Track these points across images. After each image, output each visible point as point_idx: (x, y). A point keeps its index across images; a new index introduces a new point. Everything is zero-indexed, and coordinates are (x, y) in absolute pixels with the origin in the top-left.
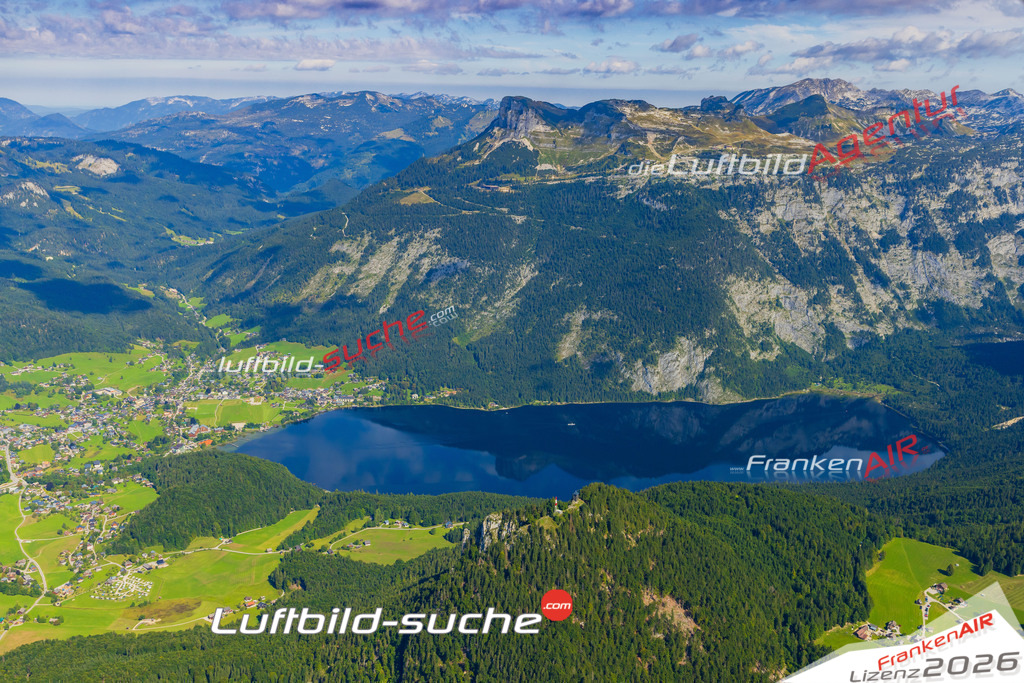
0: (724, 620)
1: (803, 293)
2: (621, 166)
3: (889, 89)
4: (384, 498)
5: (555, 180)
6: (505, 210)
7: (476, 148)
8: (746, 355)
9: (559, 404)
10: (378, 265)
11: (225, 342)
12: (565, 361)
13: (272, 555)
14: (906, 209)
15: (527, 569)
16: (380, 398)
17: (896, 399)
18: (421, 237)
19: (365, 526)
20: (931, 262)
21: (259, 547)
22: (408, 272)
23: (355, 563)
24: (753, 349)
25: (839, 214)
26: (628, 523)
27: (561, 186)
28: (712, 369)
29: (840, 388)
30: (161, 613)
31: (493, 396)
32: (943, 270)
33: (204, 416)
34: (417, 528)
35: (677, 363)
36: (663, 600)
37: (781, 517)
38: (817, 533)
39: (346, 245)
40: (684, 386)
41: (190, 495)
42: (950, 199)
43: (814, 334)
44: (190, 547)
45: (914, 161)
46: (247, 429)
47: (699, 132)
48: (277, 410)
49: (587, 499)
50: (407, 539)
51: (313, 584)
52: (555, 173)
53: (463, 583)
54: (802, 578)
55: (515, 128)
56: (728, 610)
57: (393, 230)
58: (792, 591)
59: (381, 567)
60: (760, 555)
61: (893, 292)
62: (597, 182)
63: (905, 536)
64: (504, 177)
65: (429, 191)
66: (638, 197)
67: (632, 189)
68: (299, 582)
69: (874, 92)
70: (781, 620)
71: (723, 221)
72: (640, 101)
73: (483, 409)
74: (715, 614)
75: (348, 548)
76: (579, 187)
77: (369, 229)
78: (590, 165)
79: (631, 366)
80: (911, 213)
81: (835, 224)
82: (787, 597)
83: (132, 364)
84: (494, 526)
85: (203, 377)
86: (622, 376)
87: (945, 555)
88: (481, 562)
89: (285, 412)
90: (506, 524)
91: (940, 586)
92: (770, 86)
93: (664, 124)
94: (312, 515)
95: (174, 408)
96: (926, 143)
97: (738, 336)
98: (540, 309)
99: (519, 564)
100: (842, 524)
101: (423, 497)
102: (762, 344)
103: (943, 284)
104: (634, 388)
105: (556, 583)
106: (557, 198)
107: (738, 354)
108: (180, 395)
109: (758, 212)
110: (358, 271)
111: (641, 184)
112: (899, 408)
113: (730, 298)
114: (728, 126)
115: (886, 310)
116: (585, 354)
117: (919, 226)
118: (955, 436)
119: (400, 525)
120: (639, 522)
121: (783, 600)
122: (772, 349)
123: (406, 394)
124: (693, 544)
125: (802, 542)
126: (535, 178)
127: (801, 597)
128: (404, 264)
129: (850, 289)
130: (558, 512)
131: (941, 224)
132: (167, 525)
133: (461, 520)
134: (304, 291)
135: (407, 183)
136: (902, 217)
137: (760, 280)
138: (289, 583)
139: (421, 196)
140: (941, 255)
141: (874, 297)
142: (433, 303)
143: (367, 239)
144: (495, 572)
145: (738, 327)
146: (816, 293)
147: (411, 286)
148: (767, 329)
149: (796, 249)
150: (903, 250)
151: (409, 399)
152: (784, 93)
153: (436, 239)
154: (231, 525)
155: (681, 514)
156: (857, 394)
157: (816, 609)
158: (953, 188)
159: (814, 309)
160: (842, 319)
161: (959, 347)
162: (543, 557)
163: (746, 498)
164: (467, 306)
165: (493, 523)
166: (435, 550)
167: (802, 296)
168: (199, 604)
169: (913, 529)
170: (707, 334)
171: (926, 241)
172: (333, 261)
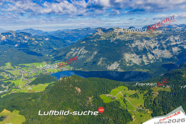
1: (138, 56)
2: (112, 37)
6: (94, 44)
8: (126, 65)
9: (96, 71)
12: (99, 65)
16: (72, 69)
17: (148, 72)
18: (82, 48)
21: (46, 85)
24: (128, 64)
25: (147, 44)
27: (103, 40)
28: (119, 66)
29: (141, 70)
31: (87, 69)
32: (164, 53)
33: (48, 71)
35: (114, 65)
39: (73, 49)
40: (115, 69)
42: (166, 42)
43: (139, 62)
46: (53, 73)
47: (126, 32)
49: (72, 76)
52: (103, 38)
55: (98, 32)
57: (79, 47)
61: (155, 56)
62: (108, 40)
63: (123, 86)
71: (127, 45)
72: (118, 28)
73: (85, 71)
77: (76, 47)
78: (108, 37)
80: (159, 44)
81: (146, 46)
83: (42, 64)
86: (106, 67)
89: (59, 71)
97: (125, 62)
98: (96, 58)
103: (164, 55)
106: (102, 42)
107: (124, 64)
109: (132, 44)
110: (74, 53)
113: (125, 56)
117: (160, 46)
122: (131, 64)
126: (100, 39)
128: (80, 51)
131: (164, 45)
137: (130, 54)
139: (84, 42)
140: (163, 50)
141: (151, 57)
145: (125, 60)
146: (140, 56)
147: (80, 54)
148: (131, 61)
151: (76, 69)
153: (84, 48)
156: (143, 71)
159: (140, 58)
160: (145, 60)
164: (87, 57)
170: (119, 61)
171: (161, 48)
172: (71, 51)
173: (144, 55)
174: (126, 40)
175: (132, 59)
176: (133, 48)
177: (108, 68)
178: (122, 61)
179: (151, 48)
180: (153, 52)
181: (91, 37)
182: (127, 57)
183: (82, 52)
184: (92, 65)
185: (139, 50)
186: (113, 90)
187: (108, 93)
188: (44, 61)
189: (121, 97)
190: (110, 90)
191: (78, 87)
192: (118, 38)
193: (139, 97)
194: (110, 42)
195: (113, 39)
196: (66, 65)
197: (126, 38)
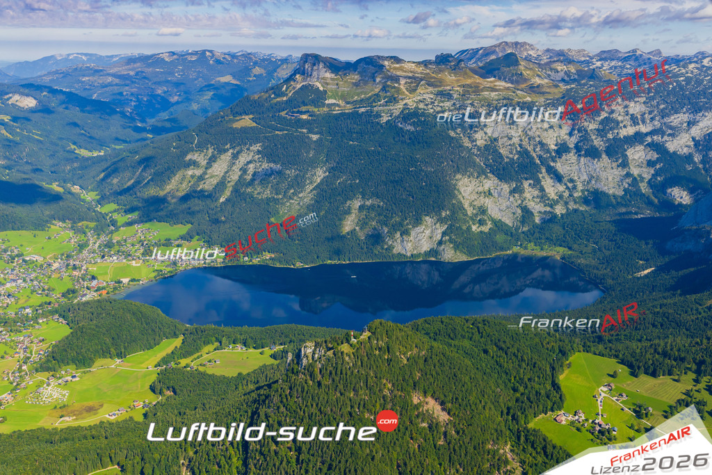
0: (468, 413)
1: (506, 186)
2: (383, 101)
3: (557, 48)
4: (228, 329)
5: (338, 110)
6: (305, 131)
7: (284, 89)
8: (469, 228)
9: (344, 263)
10: (219, 169)
11: (114, 223)
12: (348, 233)
13: (152, 371)
14: (573, 129)
15: (333, 381)
16: (222, 260)
17: (570, 257)
18: (248, 149)
19: (215, 349)
20: (590, 164)
21: (142, 365)
22: (240, 173)
23: (210, 376)
24: (474, 224)
25: (529, 132)
26: (401, 347)
27: (342, 114)
28: (447, 238)
29: (533, 250)
30: (76, 413)
31: (299, 258)
32: (598, 170)
33: (101, 274)
34: (251, 350)
35: (424, 234)
36: (427, 400)
37: (502, 340)
38: (526, 351)
39: (196, 155)
40: (429, 250)
41: (94, 330)
42: (602, 122)
43: (514, 213)
44: (93, 366)
45: (577, 97)
46: (131, 283)
47: (435, 78)
48: (151, 269)
49: (373, 331)
50: (245, 358)
51: (181, 390)
52: (338, 105)
53: (289, 391)
54: (518, 382)
55: (311, 75)
56: (471, 406)
57: (228, 146)
58: (512, 392)
59: (228, 378)
60: (489, 367)
61: (566, 184)
62: (367, 112)
63: (584, 351)
64: (304, 109)
65: (253, 118)
66: (395, 122)
67: (391, 116)
68: (171, 389)
69: (548, 50)
70: (505, 411)
71: (453, 138)
72: (395, 57)
73: (292, 267)
74: (462, 409)
75: (204, 365)
76: (354, 116)
77: (212, 145)
78: (362, 100)
79: (392, 237)
80: (576, 132)
81: (527, 139)
82: (509, 395)
83: (49, 238)
84: (309, 351)
85: (100, 247)
86: (387, 244)
87: (611, 364)
88: (301, 376)
89: (157, 270)
90: (318, 349)
91: (609, 385)
92: (479, 46)
93: (411, 72)
94: (178, 342)
95: (80, 268)
96: (584, 85)
97: (464, 215)
98: (330, 198)
99: (327, 377)
100: (542, 344)
101: (254, 328)
102: (479, 220)
103: (598, 179)
104: (395, 251)
105: (354, 390)
106: (340, 122)
107: (464, 228)
108: (83, 259)
109: (475, 131)
110: (205, 173)
111: (396, 113)
112: (572, 263)
113: (458, 190)
114: (453, 73)
115: (561, 197)
116: (361, 229)
117: (582, 141)
118: (610, 282)
119: (239, 348)
120: (408, 346)
121: (507, 398)
122: (486, 224)
123: (240, 257)
124: (445, 360)
125: (517, 357)
126: (325, 109)
127: (518, 395)
128: (236, 168)
129: (537, 183)
130: (354, 341)
131: (596, 139)
132: (78, 351)
133: (281, 344)
134: (168, 187)
135: (237, 113)
136: (571, 134)
137: (477, 178)
138: (164, 390)
139: (246, 121)
140: (596, 160)
141: (553, 188)
142: (257, 194)
143: (210, 151)
144: (311, 383)
145: (464, 209)
146: (514, 186)
147: (241, 182)
148: (483, 211)
149: (501, 156)
150: (572, 157)
151: (242, 260)
152: (488, 51)
153: (258, 151)
154: (123, 350)
155: (435, 340)
156: (544, 254)
157: (528, 403)
158: (604, 115)
159: (514, 196)
160: (532, 203)
161: (610, 222)
162: (344, 372)
163: (478, 328)
164: (280, 197)
165: (308, 349)
166: (265, 366)
167: (506, 188)
168: (102, 406)
169: (589, 347)
170: (444, 214)
171: (586, 150)
172: (187, 166)
173: (526, 179)
175: (487, 202)
176: (479, 149)
177: (398, 249)
179: (548, 151)
180: (559, 166)
183: (251, 171)
185: (506, 160)
186: (562, 381)
192: (410, 103)
194: (378, 123)
195: (392, 108)
196: (182, 238)
197: (442, 104)
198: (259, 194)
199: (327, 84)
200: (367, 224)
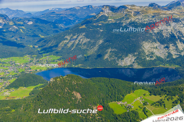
1: (163, 45)
2: (125, 19)
5: (111, 22)
6: (99, 29)
7: (97, 16)
8: (145, 58)
12: (105, 59)
13: (32, 90)
16: (67, 66)
17: (178, 68)
18: (81, 34)
21: (30, 89)
22: (78, 42)
24: (148, 57)
25: (175, 28)
28: (136, 61)
35: (128, 60)
40: (130, 65)
43: (165, 55)
44: (19, 88)
48: (47, 67)
55: (104, 12)
57: (76, 34)
62: (119, 22)
65: (85, 25)
67: (126, 24)
68: (33, 94)
73: (86, 68)
76: (115, 24)
77: (72, 33)
78: (119, 19)
79: (118, 60)
81: (174, 30)
84: (52, 80)
86: (116, 62)
91: (141, 97)
97: (144, 54)
98: (102, 49)
104: (119, 65)
107: (143, 58)
110: (69, 42)
111: (128, 22)
113: (143, 46)
116: (110, 58)
122: (153, 57)
124: (88, 85)
126: (107, 22)
128: (77, 40)
129: (175, 45)
130: (61, 78)
137: (151, 42)
141: (181, 47)
145: (144, 52)
146: (166, 45)
147: (78, 44)
148: (152, 53)
149: (163, 36)
151: (72, 66)
153: (84, 35)
156: (170, 67)
157: (109, 98)
160: (173, 51)
164: (88, 48)
167: (163, 46)
170: (135, 54)
172: (65, 40)
173: (171, 43)
174: (145, 23)
175: (155, 50)
176: (155, 33)
177: (120, 64)
178: (139, 53)
181: (94, 18)
182: (147, 47)
183: (81, 41)
184: (96, 59)
185: (165, 37)
186: (128, 95)
187: (120, 100)
188: (26, 54)
189: (140, 105)
190: (123, 96)
191: (77, 91)
192: (133, 19)
193: (166, 105)
194: (122, 26)
195: (127, 21)
196: (58, 60)
197: (145, 20)
198: (82, 47)
199: (109, 14)
200: (111, 56)
